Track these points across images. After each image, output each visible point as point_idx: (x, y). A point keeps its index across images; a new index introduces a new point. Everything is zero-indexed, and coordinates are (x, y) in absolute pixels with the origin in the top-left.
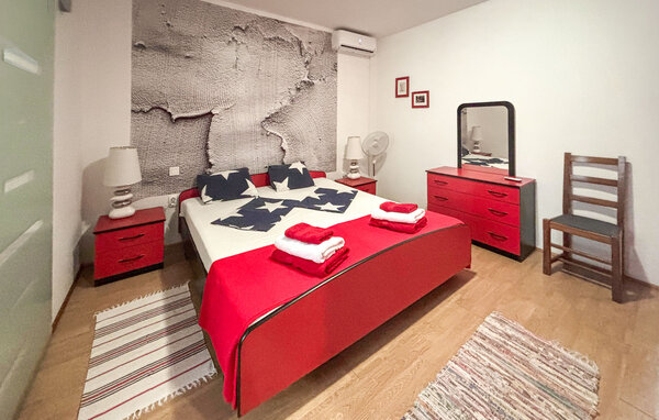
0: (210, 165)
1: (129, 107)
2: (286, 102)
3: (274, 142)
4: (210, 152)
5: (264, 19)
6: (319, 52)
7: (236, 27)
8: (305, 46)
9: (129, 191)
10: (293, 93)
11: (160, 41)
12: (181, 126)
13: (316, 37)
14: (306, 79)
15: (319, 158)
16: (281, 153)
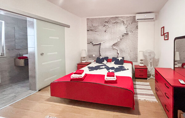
0: (100, 55)
1: (87, 42)
2: (119, 40)
3: (116, 51)
4: (100, 52)
5: (112, 18)
6: (130, 23)
7: (105, 22)
8: (125, 22)
9: (85, 58)
10: (121, 37)
11: (91, 29)
12: (95, 46)
13: (129, 19)
14: (126, 33)
15: (130, 57)
16: (118, 54)
